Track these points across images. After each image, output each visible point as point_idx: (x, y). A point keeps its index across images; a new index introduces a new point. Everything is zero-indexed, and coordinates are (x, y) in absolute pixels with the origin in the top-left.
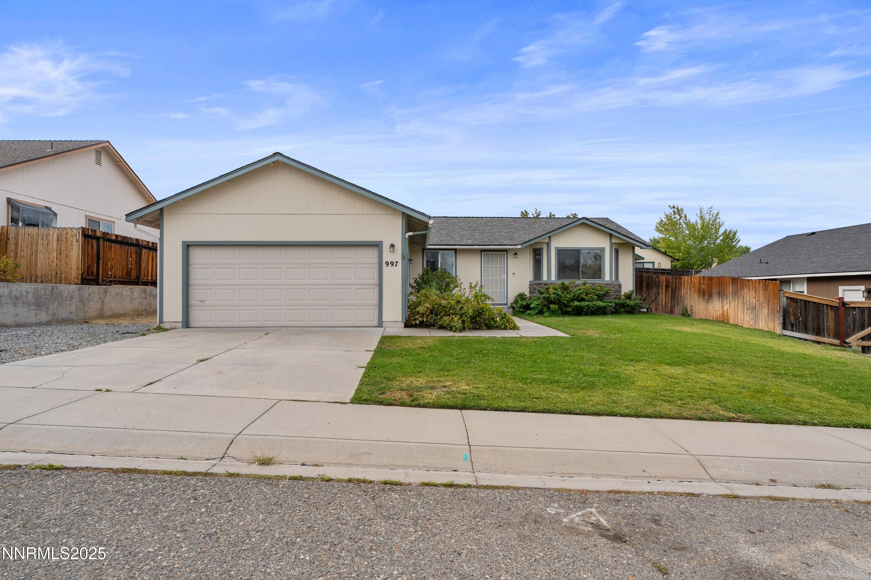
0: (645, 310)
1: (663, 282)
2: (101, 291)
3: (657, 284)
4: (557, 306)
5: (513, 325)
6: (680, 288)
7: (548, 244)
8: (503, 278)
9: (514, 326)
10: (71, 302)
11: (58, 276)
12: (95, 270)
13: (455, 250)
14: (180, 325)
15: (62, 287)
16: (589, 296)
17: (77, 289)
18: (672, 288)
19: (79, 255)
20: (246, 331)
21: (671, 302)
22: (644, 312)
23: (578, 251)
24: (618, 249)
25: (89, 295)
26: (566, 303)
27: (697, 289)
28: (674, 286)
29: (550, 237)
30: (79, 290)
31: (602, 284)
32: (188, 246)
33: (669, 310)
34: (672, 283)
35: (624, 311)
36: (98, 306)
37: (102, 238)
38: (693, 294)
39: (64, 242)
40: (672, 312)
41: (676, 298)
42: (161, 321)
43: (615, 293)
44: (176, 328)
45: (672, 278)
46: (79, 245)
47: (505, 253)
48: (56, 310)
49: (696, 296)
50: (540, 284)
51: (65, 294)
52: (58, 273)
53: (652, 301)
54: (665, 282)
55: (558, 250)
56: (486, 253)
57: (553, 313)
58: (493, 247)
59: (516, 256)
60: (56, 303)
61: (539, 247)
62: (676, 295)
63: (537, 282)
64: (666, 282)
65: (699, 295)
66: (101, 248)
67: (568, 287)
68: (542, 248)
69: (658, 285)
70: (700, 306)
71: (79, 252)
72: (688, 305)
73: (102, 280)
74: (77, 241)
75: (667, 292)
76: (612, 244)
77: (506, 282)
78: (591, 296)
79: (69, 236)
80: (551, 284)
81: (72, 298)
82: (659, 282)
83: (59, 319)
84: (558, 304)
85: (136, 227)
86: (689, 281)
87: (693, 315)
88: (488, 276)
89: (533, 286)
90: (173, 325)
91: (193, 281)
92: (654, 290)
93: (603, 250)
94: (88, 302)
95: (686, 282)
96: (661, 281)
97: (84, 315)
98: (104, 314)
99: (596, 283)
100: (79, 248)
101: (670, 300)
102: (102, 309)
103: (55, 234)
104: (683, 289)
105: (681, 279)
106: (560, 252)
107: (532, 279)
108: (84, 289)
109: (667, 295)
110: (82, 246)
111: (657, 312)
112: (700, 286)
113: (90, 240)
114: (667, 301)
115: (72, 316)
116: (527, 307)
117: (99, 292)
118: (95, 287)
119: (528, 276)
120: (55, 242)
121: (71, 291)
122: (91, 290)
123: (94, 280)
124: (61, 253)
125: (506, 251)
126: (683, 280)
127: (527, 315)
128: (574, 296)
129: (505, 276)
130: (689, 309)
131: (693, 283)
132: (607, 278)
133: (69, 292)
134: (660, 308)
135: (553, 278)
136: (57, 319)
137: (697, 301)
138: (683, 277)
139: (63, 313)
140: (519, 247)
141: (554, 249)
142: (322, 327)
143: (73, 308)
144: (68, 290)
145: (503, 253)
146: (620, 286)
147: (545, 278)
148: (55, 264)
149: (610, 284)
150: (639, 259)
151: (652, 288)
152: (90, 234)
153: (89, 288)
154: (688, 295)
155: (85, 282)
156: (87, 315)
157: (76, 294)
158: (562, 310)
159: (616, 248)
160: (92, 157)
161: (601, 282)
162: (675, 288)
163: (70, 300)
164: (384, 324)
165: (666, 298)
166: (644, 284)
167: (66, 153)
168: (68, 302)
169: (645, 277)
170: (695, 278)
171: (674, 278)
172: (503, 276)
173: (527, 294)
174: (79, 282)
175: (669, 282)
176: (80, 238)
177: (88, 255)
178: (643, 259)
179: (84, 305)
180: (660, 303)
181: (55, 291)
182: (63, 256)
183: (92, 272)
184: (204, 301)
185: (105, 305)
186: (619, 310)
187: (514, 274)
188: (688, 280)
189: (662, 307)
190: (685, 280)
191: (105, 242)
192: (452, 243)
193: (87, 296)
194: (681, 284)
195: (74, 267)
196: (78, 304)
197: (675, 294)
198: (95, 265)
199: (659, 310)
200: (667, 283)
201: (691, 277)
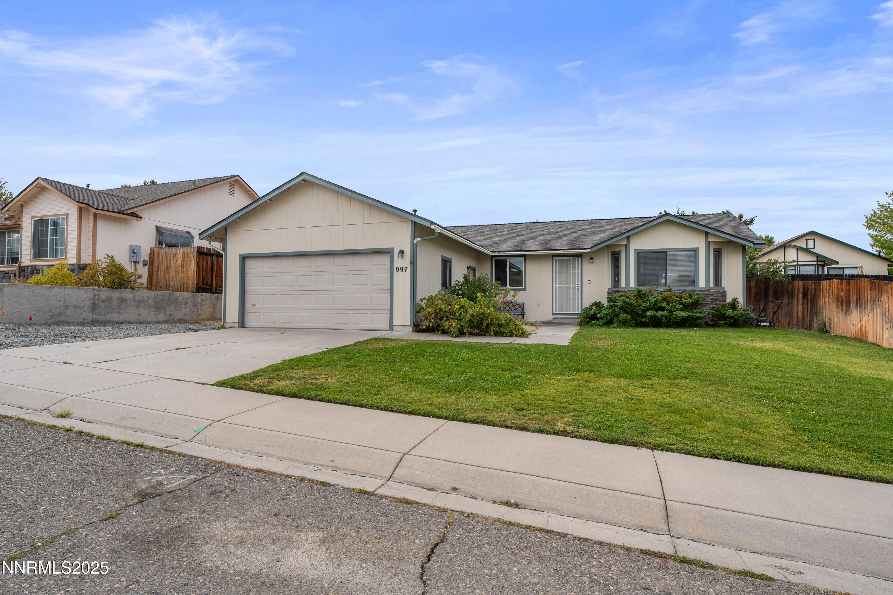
0: (767, 324)
1: (798, 289)
2: (213, 298)
3: (790, 291)
4: (629, 316)
5: (521, 332)
6: (819, 296)
7: (627, 246)
8: (577, 286)
9: (522, 334)
10: (186, 306)
11: (182, 285)
12: (210, 281)
13: (525, 256)
14: (237, 325)
15: (177, 294)
16: (671, 304)
17: (191, 295)
18: (811, 298)
19: (194, 269)
20: (276, 331)
21: (810, 315)
22: (765, 326)
23: (664, 253)
24: (721, 249)
25: (202, 301)
26: (640, 312)
27: (836, 297)
28: (813, 294)
29: (628, 238)
30: (193, 296)
31: (695, 291)
32: (244, 259)
33: (808, 325)
34: (812, 289)
35: (724, 324)
36: (211, 310)
37: (215, 254)
38: (831, 303)
39: (186, 259)
40: (810, 327)
41: (815, 309)
42: (225, 322)
43: (713, 302)
44: (233, 327)
45: (812, 283)
46: (195, 261)
47: (580, 258)
48: (172, 312)
49: (834, 307)
50: (618, 292)
51: (181, 299)
52: (182, 283)
53: (775, 313)
54: (801, 289)
55: (639, 253)
56: (558, 258)
57: (624, 324)
58: (561, 252)
59: (591, 261)
60: (173, 306)
61: (617, 249)
62: (815, 306)
63: (615, 289)
64: (803, 289)
65: (837, 305)
66: (215, 263)
67: (645, 295)
68: (621, 251)
69: (791, 294)
70: (838, 319)
71: (195, 266)
72: (826, 318)
73: (215, 289)
74: (194, 258)
75: (806, 302)
76: (708, 244)
77: (580, 289)
78: (674, 305)
79: (189, 254)
80: (629, 291)
81: (186, 303)
82: (793, 289)
83: (175, 319)
84: (631, 313)
85: (210, 244)
86: (828, 287)
87: (831, 331)
88: (560, 283)
89: (611, 294)
90: (232, 325)
91: (248, 288)
92: (785, 301)
93: (696, 250)
94: (201, 306)
95: (825, 288)
96: (797, 288)
97: (198, 317)
98: (215, 317)
99: (686, 290)
100: (195, 263)
101: (809, 312)
102: (214, 313)
103: (181, 252)
104: (821, 297)
105: (820, 284)
106: (641, 255)
107: (610, 287)
108: (197, 296)
109: (805, 306)
110: (197, 261)
111: (790, 326)
112: (838, 293)
113: (205, 256)
114: (805, 313)
115: (186, 317)
116: (594, 317)
117: (211, 299)
118: (208, 295)
119: (607, 283)
120: (181, 259)
121: (185, 297)
122: (203, 297)
123: (208, 289)
124: (184, 268)
125: (581, 255)
126: (822, 286)
127: (591, 325)
128: (650, 305)
129: (580, 283)
130: (827, 324)
131: (831, 290)
132: (702, 283)
133: (184, 298)
134: (794, 321)
135: (632, 284)
136: (173, 319)
137: (835, 313)
138: (822, 282)
139: (178, 315)
140: (589, 250)
141: (634, 251)
142: (343, 329)
143: (187, 311)
144: (183, 296)
145: (576, 258)
146: (724, 293)
147: (623, 285)
148: (180, 277)
149: (706, 291)
150: (832, 264)
151: (782, 297)
152: (205, 251)
153: (202, 295)
154: (827, 306)
155: (200, 291)
156: (200, 317)
157: (190, 300)
158: (636, 320)
159: (716, 247)
160: (226, 189)
161: (694, 289)
162: (814, 296)
163: (185, 305)
164: (395, 328)
165: (803, 309)
166: (771, 292)
167: (200, 189)
168: (183, 306)
169: (771, 283)
170: (834, 283)
171: (813, 284)
172: (577, 283)
173: (605, 303)
174: (195, 291)
175: (808, 289)
176: (195, 254)
177: (203, 269)
178: (838, 263)
179: (198, 309)
180: (795, 315)
181: (172, 297)
182: (185, 269)
183: (207, 282)
184: (255, 305)
185: (216, 309)
186: (718, 322)
187: (589, 280)
188: (826, 286)
189: (798, 321)
190: (824, 285)
191: (219, 258)
192: (518, 249)
193: (200, 301)
194: (820, 291)
195: (191, 278)
196: (192, 308)
197: (814, 304)
198: (210, 277)
199: (792, 324)
200: (805, 291)
201: (830, 282)
